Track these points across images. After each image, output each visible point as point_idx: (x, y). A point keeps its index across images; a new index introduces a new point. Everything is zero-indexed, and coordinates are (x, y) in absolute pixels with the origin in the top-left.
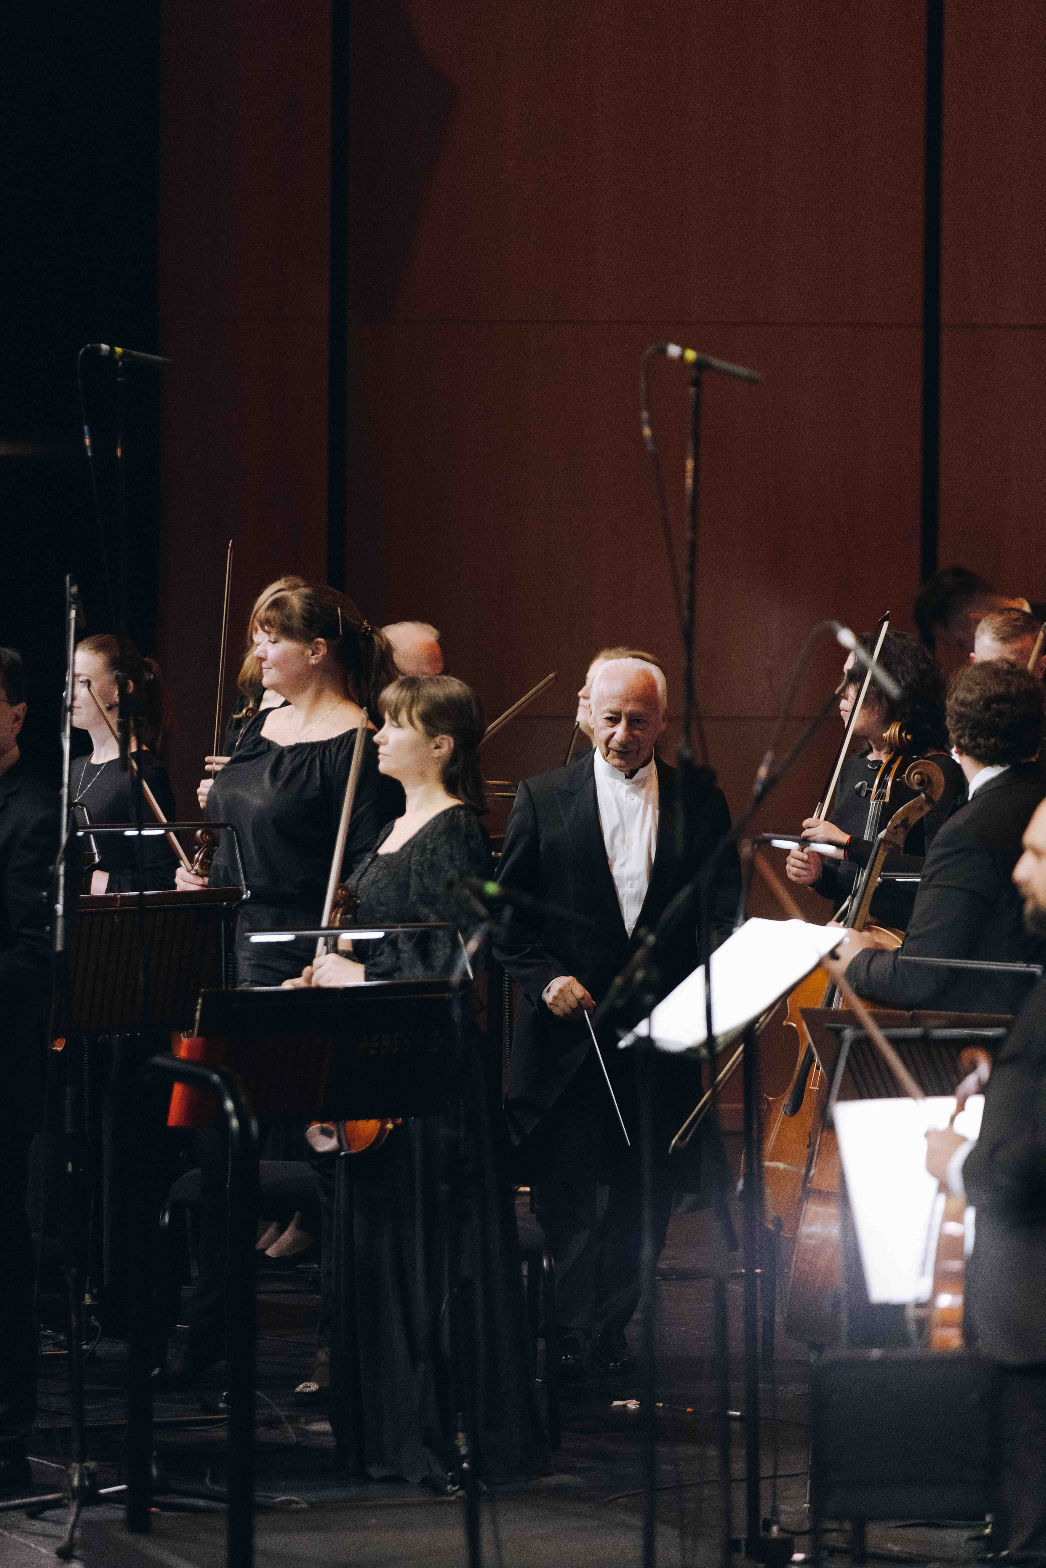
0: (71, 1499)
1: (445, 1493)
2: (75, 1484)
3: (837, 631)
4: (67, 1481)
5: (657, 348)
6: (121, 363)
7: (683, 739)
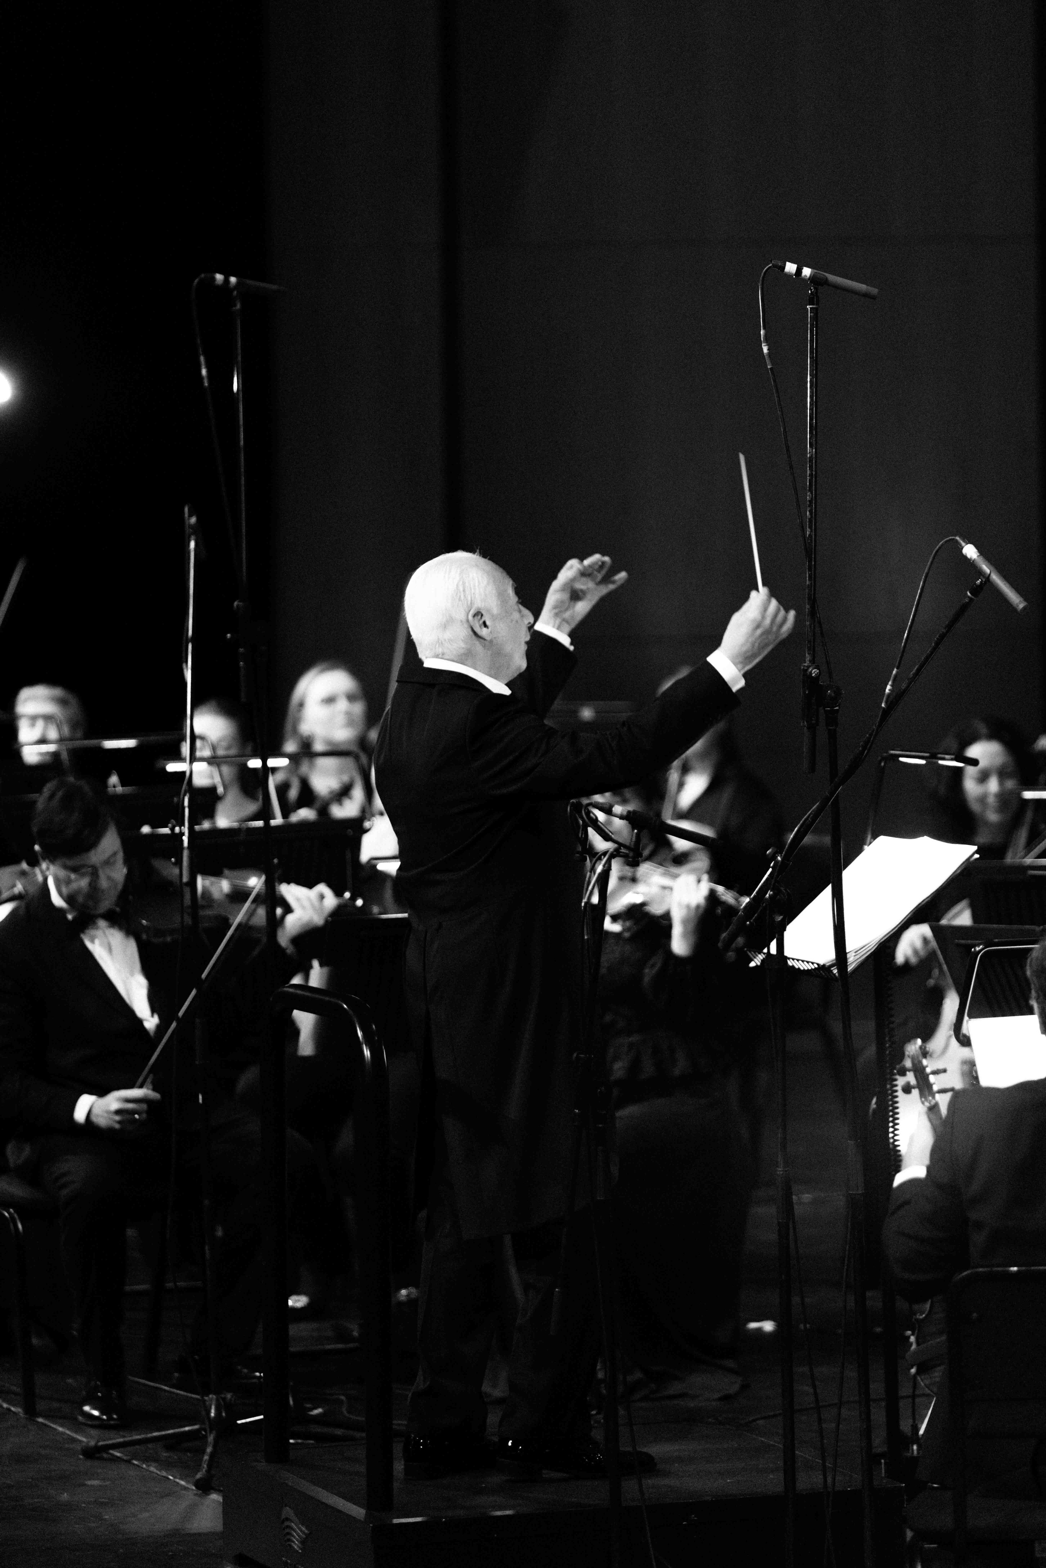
0: (208, 1430)
2: (212, 1415)
3: (961, 545)
4: (204, 1413)
5: (774, 266)
6: (235, 293)
7: (808, 657)
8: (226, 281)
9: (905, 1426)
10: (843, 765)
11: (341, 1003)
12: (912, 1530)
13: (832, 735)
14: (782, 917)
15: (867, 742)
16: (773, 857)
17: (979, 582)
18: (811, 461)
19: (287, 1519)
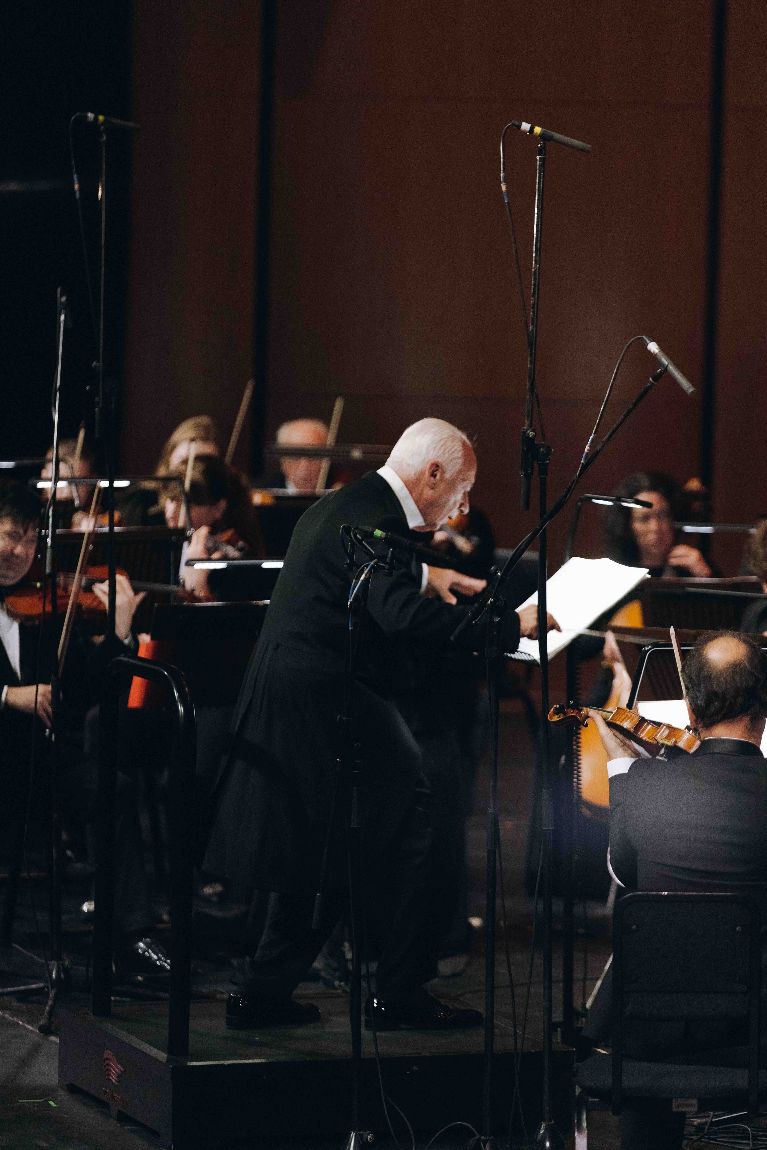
0: (50, 987)
1: (334, 987)
2: (54, 976)
3: (646, 343)
4: (47, 975)
5: (513, 125)
6: (102, 128)
7: (527, 422)
8: (96, 119)
9: (577, 1002)
10: (550, 506)
11: (162, 670)
12: (580, 1087)
13: (543, 483)
14: (499, 618)
15: (569, 490)
16: (495, 573)
17: (659, 370)
18: (535, 274)
19: (107, 1059)
